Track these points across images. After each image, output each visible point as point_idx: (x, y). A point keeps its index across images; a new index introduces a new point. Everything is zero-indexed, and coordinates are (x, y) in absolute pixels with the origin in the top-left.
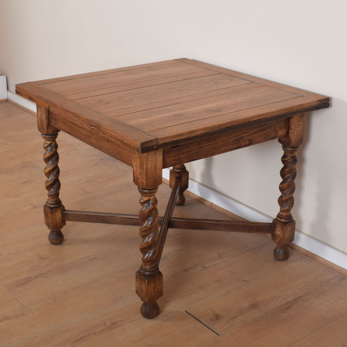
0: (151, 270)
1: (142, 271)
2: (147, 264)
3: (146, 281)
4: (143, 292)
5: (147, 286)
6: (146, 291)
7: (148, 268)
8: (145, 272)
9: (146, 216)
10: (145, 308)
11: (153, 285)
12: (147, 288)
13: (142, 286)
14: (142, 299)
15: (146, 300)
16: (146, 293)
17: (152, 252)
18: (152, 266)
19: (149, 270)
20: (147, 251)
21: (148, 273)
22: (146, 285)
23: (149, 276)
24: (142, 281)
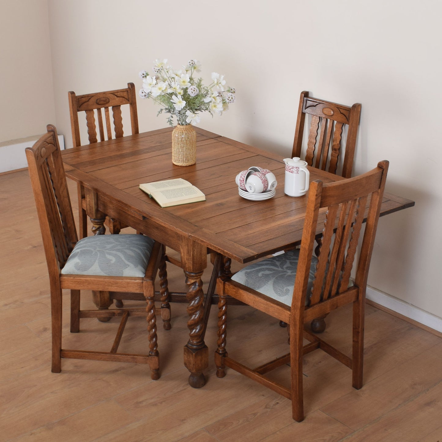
0: (198, 344)
1: (190, 345)
2: (194, 339)
3: (194, 354)
4: (191, 364)
5: (195, 359)
6: (194, 363)
7: (195, 342)
8: (192, 346)
9: (193, 296)
10: (193, 378)
11: (199, 358)
12: (195, 361)
13: (190, 359)
14: (190, 370)
15: (194, 371)
16: (194, 364)
17: (198, 328)
18: (198, 341)
19: (196, 344)
20: (194, 328)
21: (195, 347)
22: (193, 357)
23: (196, 349)
24: (190, 354)
